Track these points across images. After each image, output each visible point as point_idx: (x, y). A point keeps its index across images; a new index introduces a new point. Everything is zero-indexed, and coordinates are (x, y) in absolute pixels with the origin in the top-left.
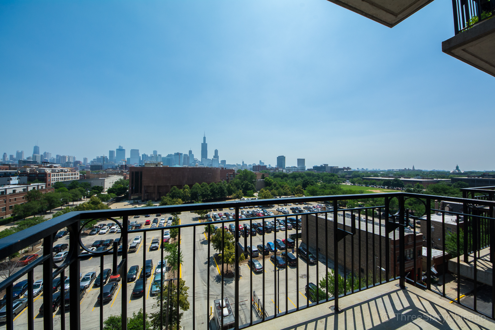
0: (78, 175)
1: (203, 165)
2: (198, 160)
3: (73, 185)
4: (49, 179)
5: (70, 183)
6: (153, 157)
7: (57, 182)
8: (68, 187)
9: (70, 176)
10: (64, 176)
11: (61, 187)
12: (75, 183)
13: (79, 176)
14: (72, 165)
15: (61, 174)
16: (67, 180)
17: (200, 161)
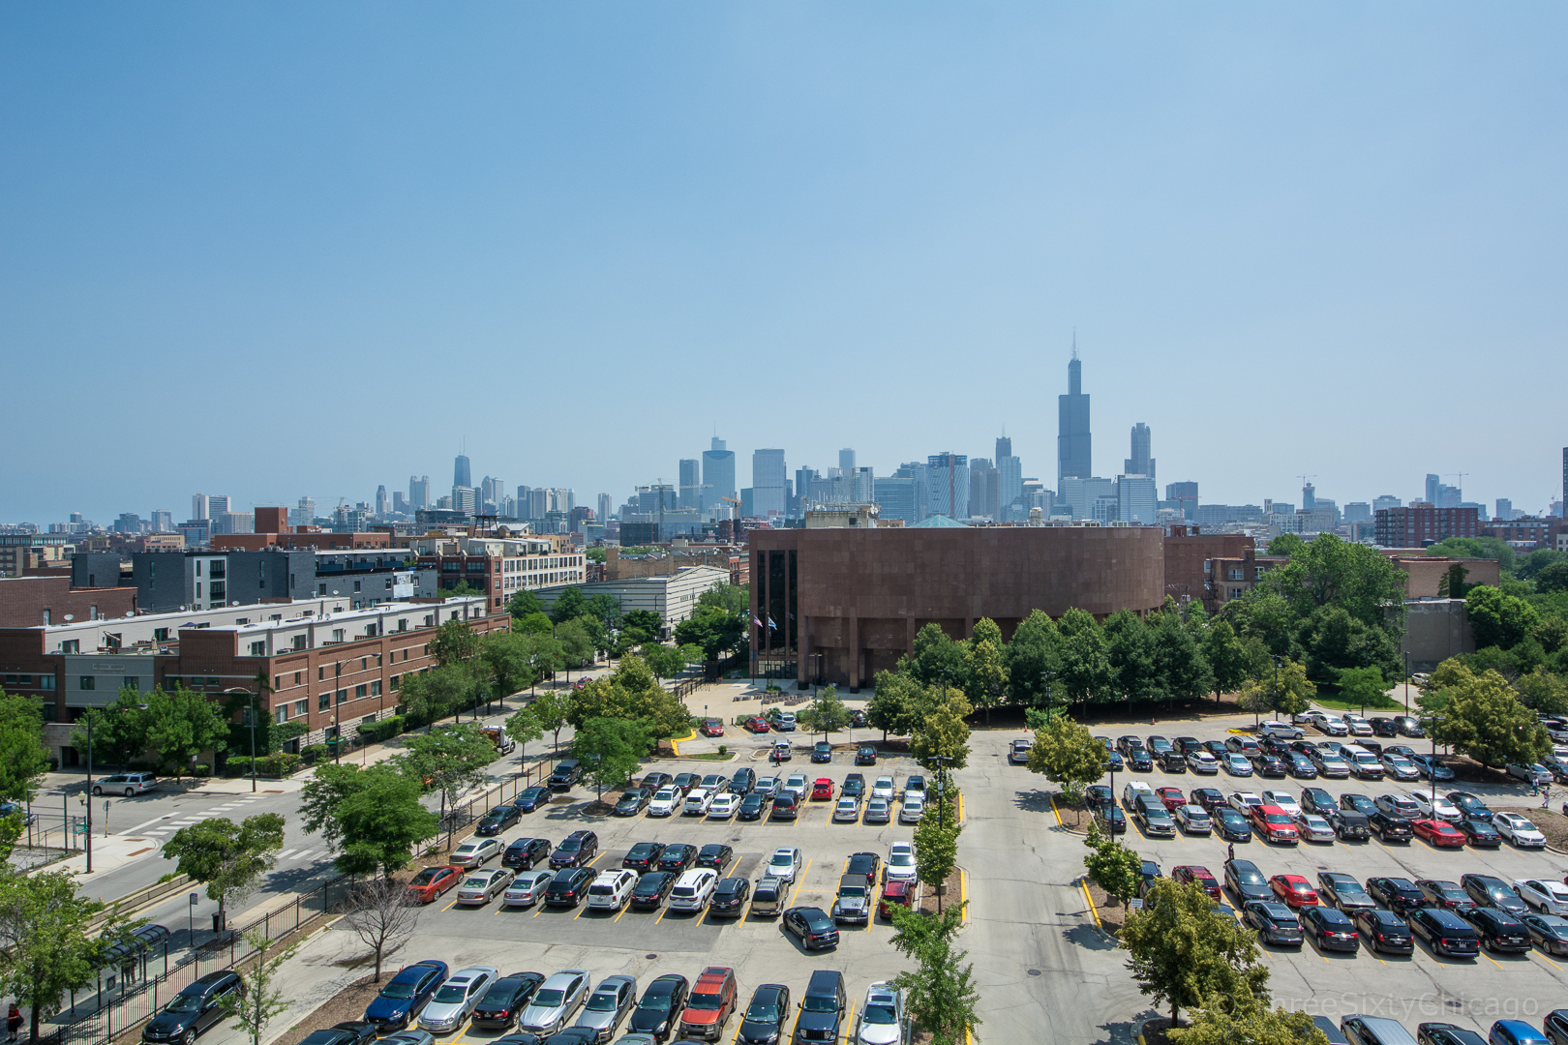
0: (580, 564)
1: (1069, 511)
2: (1041, 487)
3: (567, 604)
4: (497, 579)
5: (557, 597)
6: (838, 479)
7: (519, 594)
8: (553, 610)
9: (559, 570)
10: (541, 567)
11: (534, 611)
12: (572, 596)
13: (583, 569)
14: (564, 523)
15: (530, 561)
16: (550, 585)
17: (1055, 489)
